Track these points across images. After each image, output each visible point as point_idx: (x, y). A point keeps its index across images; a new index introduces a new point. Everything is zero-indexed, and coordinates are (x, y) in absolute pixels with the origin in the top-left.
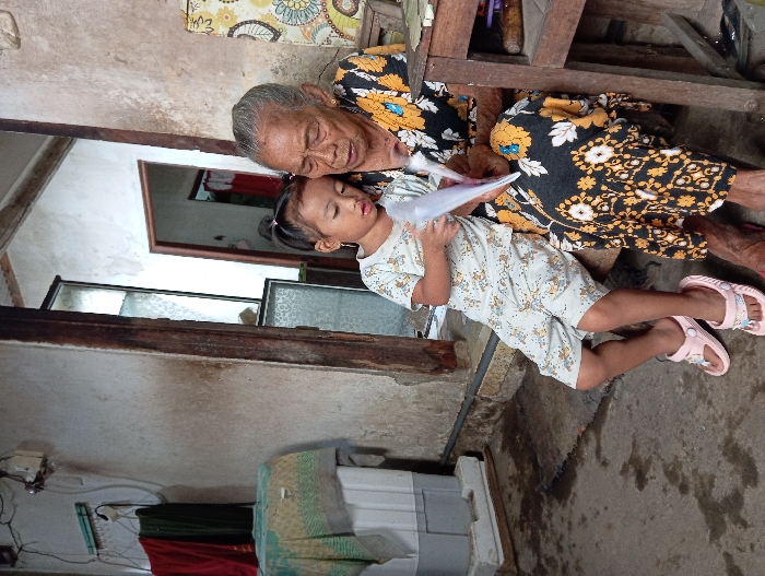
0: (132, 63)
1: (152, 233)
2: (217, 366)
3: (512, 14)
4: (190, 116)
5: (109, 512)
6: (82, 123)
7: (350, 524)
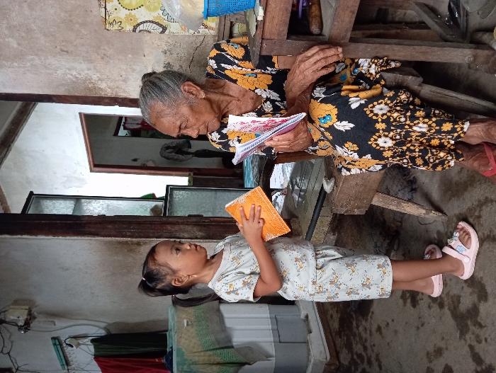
0: (72, 52)
1: (91, 160)
2: (138, 244)
3: (314, 9)
4: (111, 85)
5: (73, 342)
6: (41, 93)
7: (230, 341)
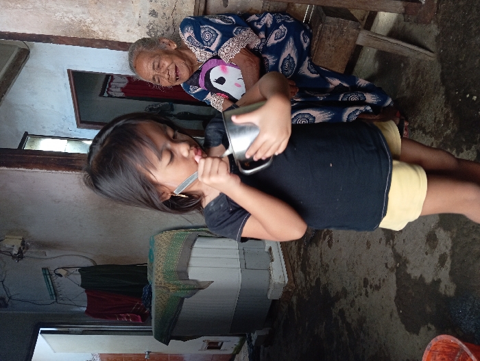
1: (78, 115)
4: (102, 28)
5: (63, 272)
6: (41, 33)
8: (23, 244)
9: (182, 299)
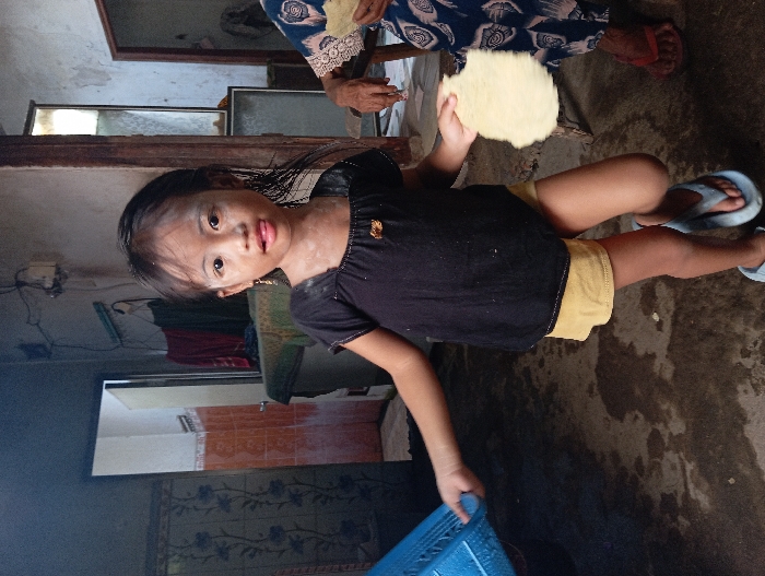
1: (112, 41)
5: (125, 307)
8: (58, 271)
9: (301, 349)
